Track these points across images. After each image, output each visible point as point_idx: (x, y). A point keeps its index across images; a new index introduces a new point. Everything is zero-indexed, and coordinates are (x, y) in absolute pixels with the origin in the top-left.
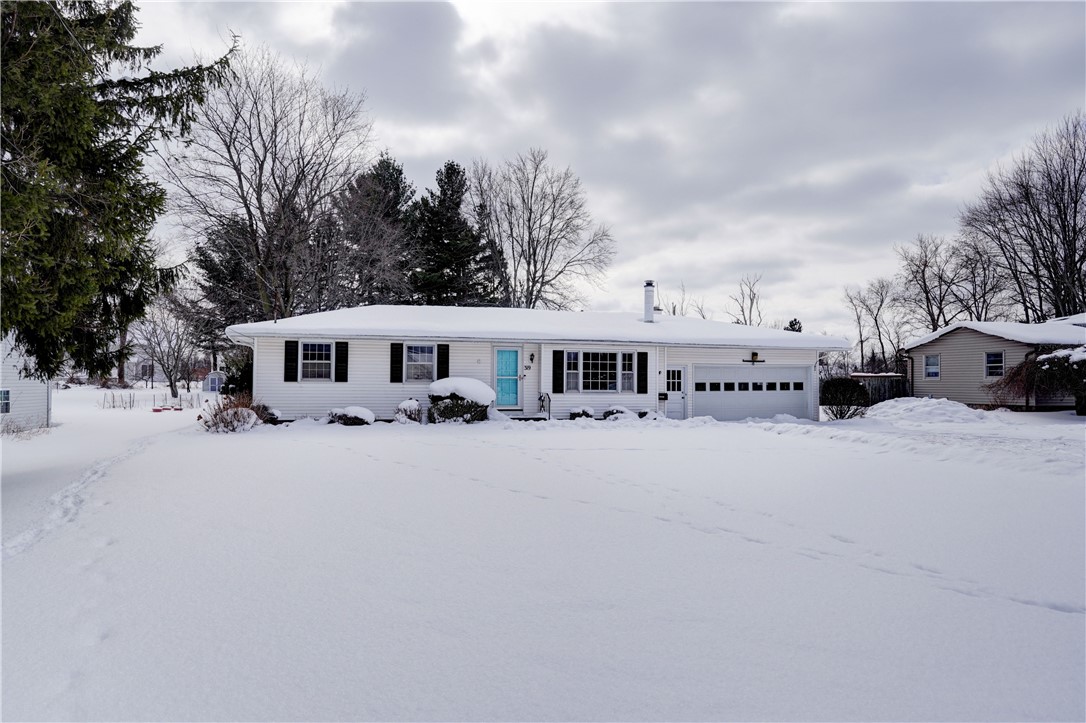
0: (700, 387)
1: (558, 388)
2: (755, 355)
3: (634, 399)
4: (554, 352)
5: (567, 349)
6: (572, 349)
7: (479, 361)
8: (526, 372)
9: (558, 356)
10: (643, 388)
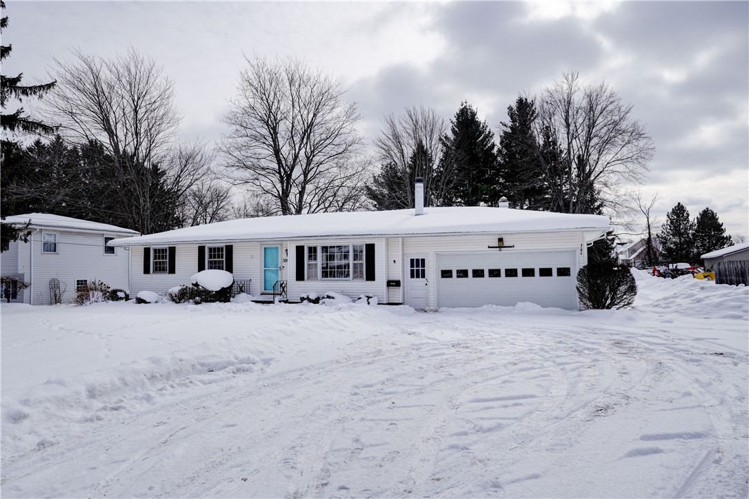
0: (446, 274)
1: (300, 276)
2: (501, 240)
3: (362, 285)
4: (297, 247)
5: (307, 244)
6: (312, 243)
7: (252, 257)
8: (284, 264)
9: (300, 250)
10: (371, 276)
